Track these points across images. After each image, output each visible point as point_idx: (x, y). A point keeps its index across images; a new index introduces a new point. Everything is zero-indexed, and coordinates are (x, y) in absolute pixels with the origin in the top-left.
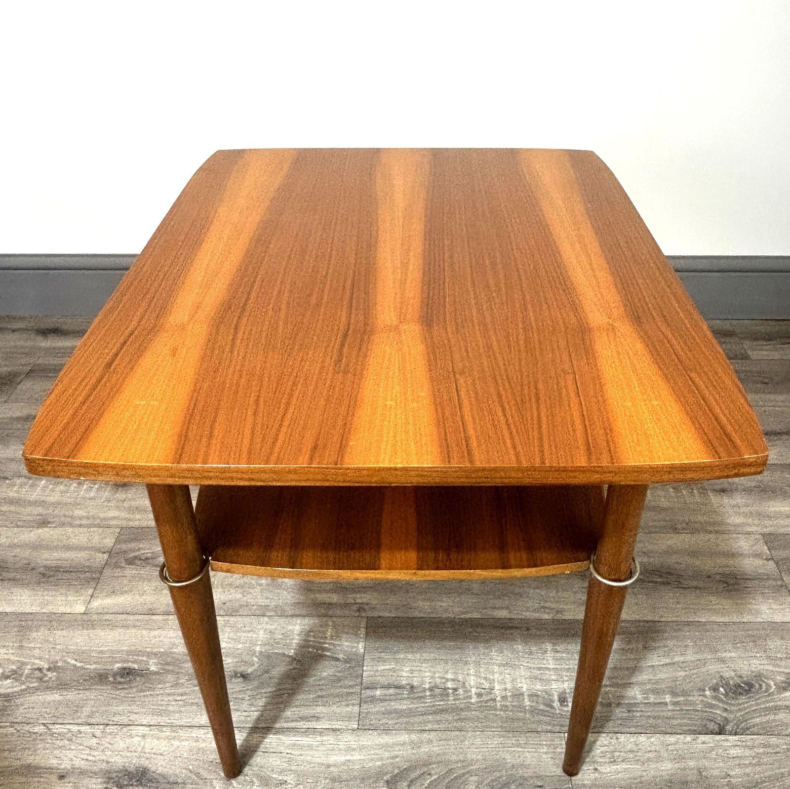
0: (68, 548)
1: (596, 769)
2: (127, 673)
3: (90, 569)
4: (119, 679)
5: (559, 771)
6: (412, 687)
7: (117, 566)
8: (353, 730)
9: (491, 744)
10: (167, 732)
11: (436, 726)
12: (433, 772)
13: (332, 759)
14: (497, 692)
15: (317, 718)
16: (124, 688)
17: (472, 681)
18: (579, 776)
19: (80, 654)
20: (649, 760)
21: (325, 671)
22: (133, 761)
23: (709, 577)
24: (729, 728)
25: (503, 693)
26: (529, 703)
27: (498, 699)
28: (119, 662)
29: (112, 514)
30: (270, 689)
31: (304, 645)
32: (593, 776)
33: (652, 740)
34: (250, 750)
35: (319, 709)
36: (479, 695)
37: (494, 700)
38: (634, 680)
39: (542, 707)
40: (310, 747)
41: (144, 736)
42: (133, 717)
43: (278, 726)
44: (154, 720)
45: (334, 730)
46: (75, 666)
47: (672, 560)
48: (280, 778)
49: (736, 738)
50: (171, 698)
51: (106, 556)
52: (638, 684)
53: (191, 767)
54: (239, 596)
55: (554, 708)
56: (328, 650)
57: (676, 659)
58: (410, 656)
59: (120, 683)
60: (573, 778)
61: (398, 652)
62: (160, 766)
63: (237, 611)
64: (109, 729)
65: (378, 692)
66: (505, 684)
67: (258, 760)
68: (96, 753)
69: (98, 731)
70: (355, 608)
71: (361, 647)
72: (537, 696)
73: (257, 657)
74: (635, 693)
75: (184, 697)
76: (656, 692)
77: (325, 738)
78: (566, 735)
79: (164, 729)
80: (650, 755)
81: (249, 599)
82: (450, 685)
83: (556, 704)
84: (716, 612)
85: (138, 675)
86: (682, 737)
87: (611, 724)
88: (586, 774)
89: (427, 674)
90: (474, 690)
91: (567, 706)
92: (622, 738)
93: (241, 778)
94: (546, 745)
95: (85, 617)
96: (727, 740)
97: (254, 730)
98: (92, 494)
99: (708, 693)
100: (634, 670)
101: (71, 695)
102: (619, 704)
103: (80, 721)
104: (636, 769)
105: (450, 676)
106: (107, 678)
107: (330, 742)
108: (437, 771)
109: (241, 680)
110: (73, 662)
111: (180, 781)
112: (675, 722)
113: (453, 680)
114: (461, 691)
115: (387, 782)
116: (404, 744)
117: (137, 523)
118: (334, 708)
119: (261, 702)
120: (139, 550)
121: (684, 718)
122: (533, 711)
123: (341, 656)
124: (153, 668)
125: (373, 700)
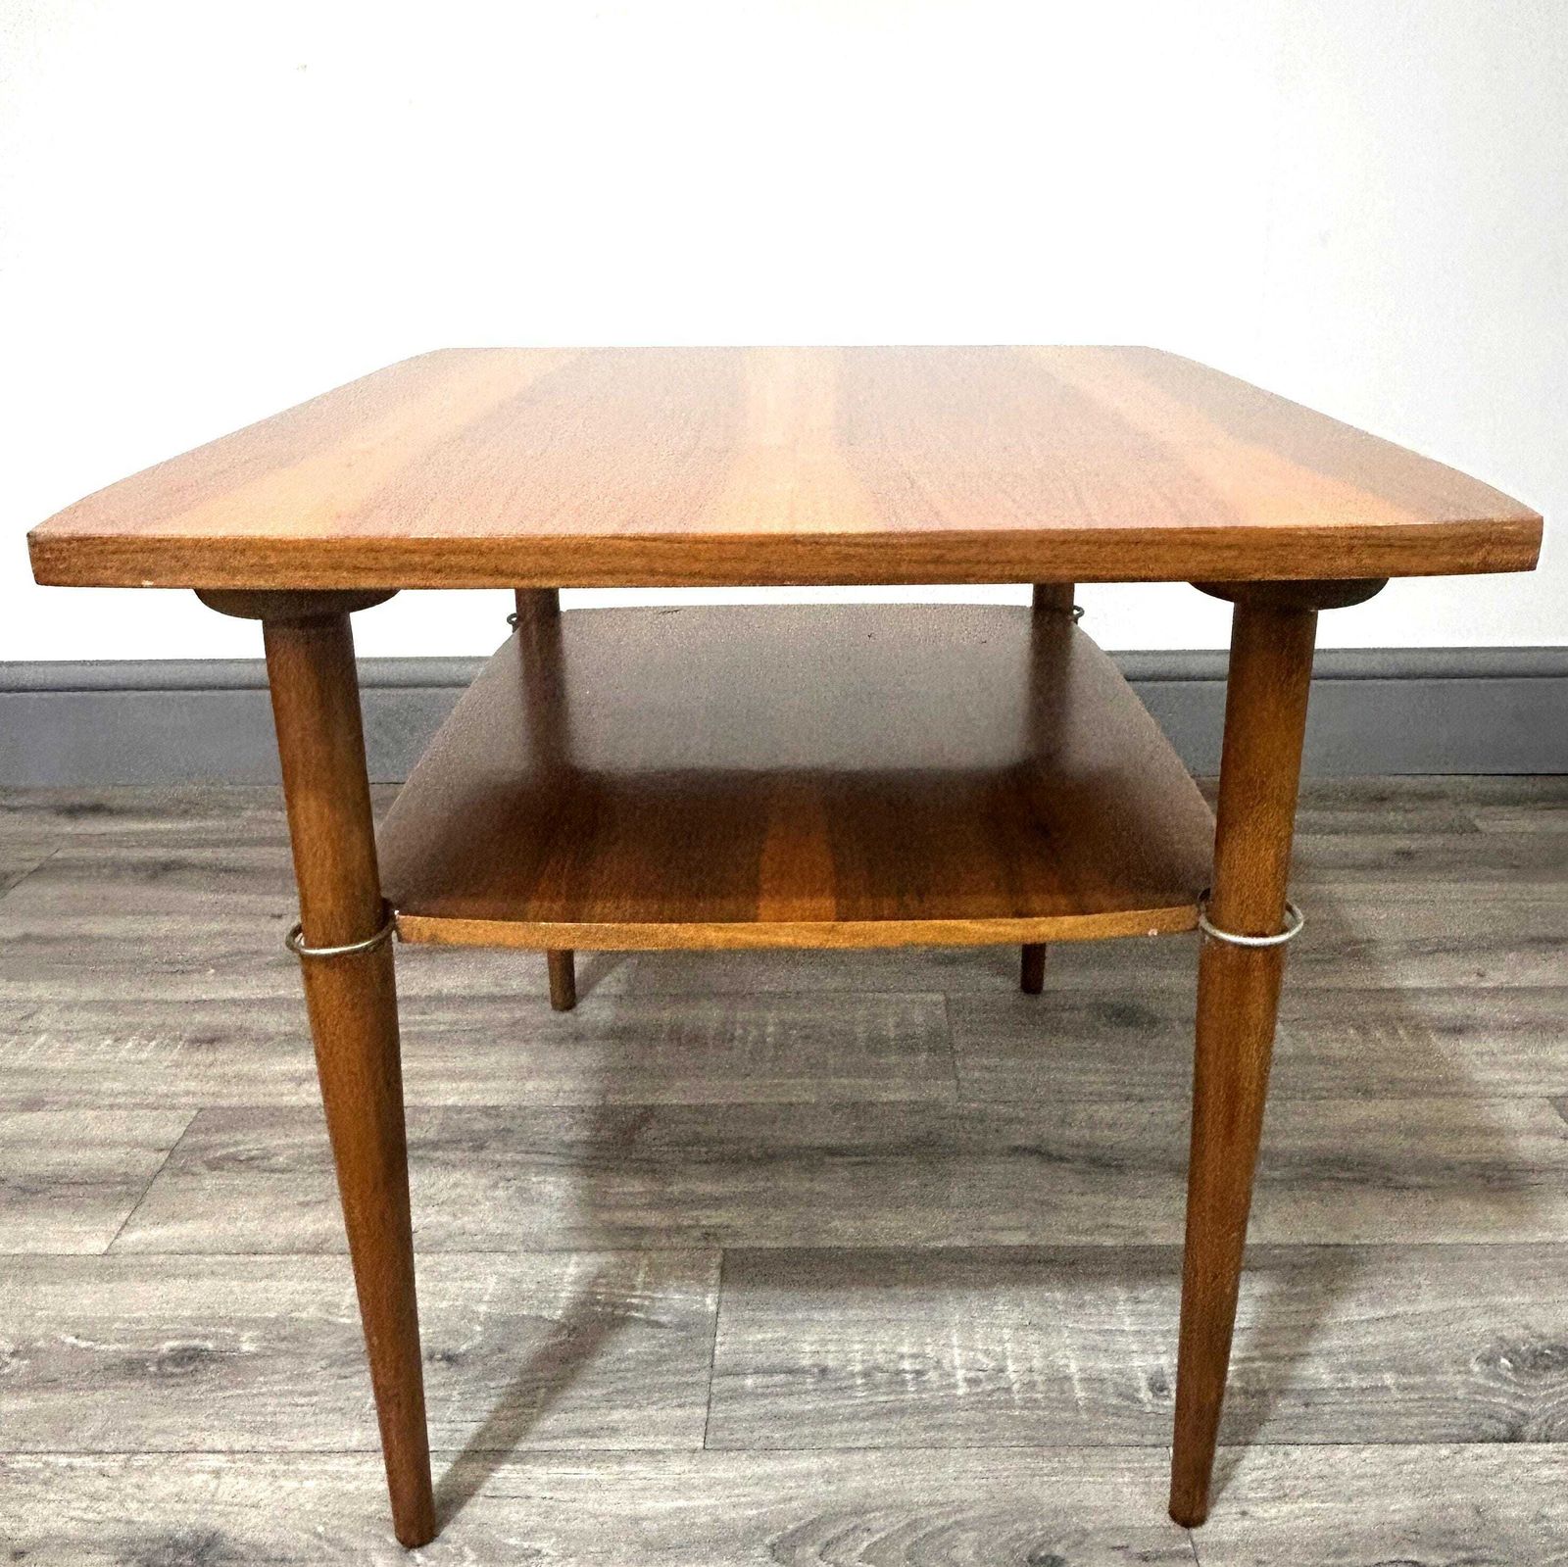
0: (82, 1144)
1: (1244, 1513)
2: (189, 1358)
3: (127, 1178)
4: (170, 1369)
5: (1163, 1518)
6: (824, 1371)
7: (184, 1171)
8: (694, 1451)
9: (1005, 1470)
10: (272, 1464)
11: (878, 1441)
12: (875, 1526)
13: (647, 1506)
14: (1013, 1377)
15: (614, 1431)
16: (179, 1385)
17: (957, 1356)
18: (1209, 1526)
19: (85, 1327)
20: (1361, 1492)
21: (633, 1345)
22: (187, 1521)
23: (1449, 1168)
24: (1531, 1429)
25: (1026, 1378)
26: (1083, 1394)
27: (1016, 1387)
28: (176, 1338)
29: (182, 1086)
30: (507, 1381)
31: (585, 1303)
32: (1238, 1526)
33: (1364, 1455)
34: (459, 1495)
35: (616, 1415)
36: (972, 1382)
37: (1008, 1390)
38: (1312, 1347)
39: (1114, 1401)
40: (597, 1485)
41: (217, 1473)
42: (196, 1437)
43: (523, 1446)
44: (243, 1441)
45: (651, 1453)
46: (73, 1346)
47: (1369, 1142)
48: (526, 1545)
49: (1550, 1446)
50: (283, 1400)
51: (163, 1156)
52: (1320, 1353)
53: (320, 1529)
54: (445, 1219)
55: (1139, 1401)
56: (637, 1308)
57: (1399, 1309)
58: (816, 1316)
59: (172, 1375)
60: (1194, 1531)
61: (792, 1309)
62: (249, 1527)
63: (440, 1244)
64: (139, 1461)
65: (749, 1382)
66: (1029, 1359)
67: (475, 1511)
68: (103, 1506)
69: (112, 1464)
70: (697, 1233)
71: (710, 1302)
72: (1102, 1381)
73: (481, 1324)
74: (1316, 1372)
75: (315, 1399)
76: (1360, 1368)
77: (629, 1467)
78: (1171, 1450)
79: (266, 1458)
80: (1362, 1483)
81: (467, 1222)
82: (906, 1365)
83: (1145, 1395)
84: (1473, 1227)
85: (214, 1361)
86: (1428, 1449)
87: (1269, 1427)
88: (1223, 1523)
89: (857, 1347)
90: (960, 1374)
91: (1168, 1397)
92: (1296, 1453)
93: (434, 1547)
94: (1128, 1469)
95: (107, 1261)
96: (1533, 1452)
97: (469, 1455)
98: (144, 1056)
99: (1476, 1369)
100: (1310, 1330)
101: (59, 1400)
102: (1282, 1393)
103: (74, 1447)
104: (1336, 1510)
105: (905, 1349)
106: (144, 1366)
107: (642, 1475)
108: (882, 1525)
109: (443, 1364)
110: (71, 1340)
111: (291, 1555)
112: (1413, 1422)
113: (914, 1356)
114: (932, 1375)
115: (772, 1547)
116: (809, 1475)
117: (235, 1101)
118: (651, 1411)
119: (486, 1405)
120: (236, 1143)
121: (1428, 1414)
122: (1094, 1407)
123: (664, 1319)
124: (247, 1347)
125: (737, 1395)
